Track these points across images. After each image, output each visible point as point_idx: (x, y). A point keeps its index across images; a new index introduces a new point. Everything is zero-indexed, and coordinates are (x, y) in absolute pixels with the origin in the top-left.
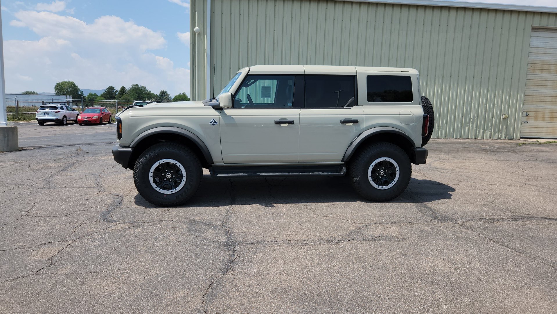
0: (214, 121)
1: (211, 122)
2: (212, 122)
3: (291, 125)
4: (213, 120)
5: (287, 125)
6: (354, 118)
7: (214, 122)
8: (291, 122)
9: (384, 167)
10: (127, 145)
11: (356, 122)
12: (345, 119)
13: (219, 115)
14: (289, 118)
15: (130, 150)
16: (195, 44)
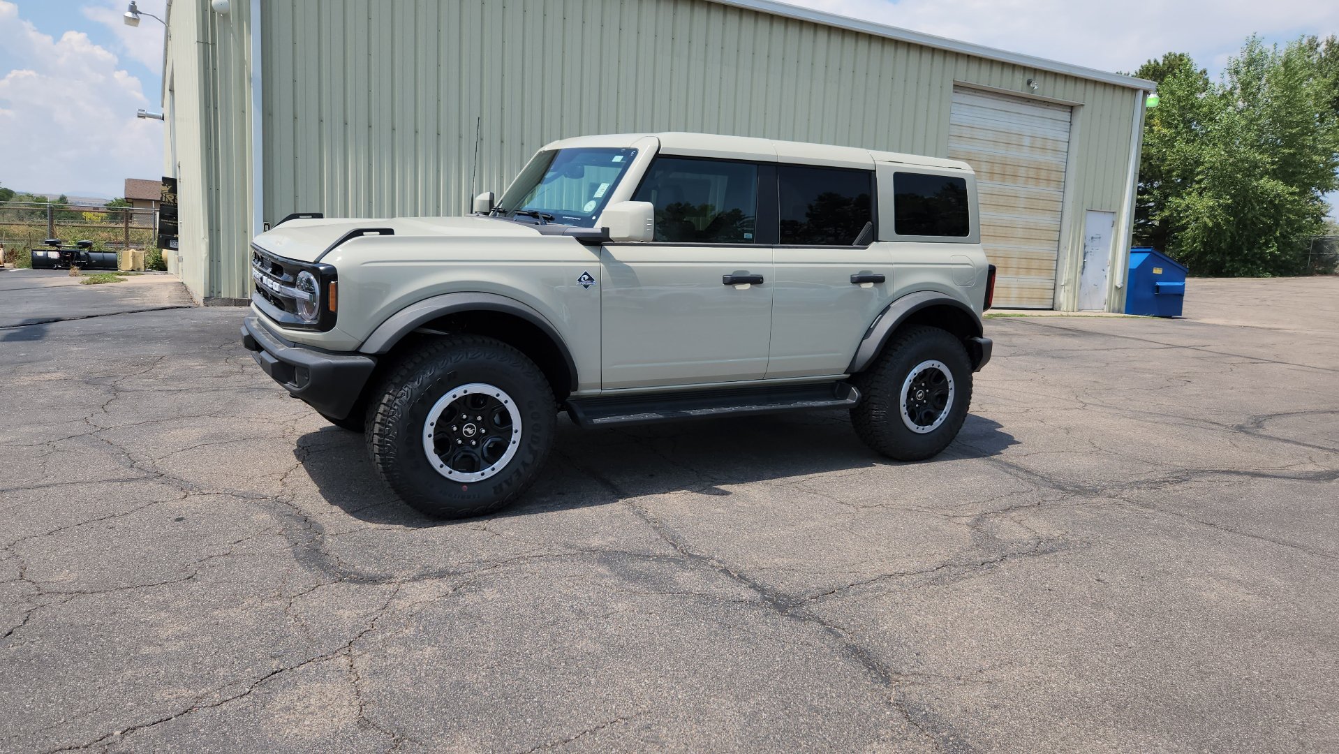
0: (586, 277)
1: (580, 280)
2: (582, 279)
3: (756, 287)
4: (586, 274)
5: (748, 286)
6: (876, 270)
7: (588, 280)
8: (756, 281)
9: (925, 383)
10: (350, 348)
11: (879, 280)
12: (861, 272)
13: (597, 262)
14: (753, 270)
15: (368, 361)
16: (213, 44)
